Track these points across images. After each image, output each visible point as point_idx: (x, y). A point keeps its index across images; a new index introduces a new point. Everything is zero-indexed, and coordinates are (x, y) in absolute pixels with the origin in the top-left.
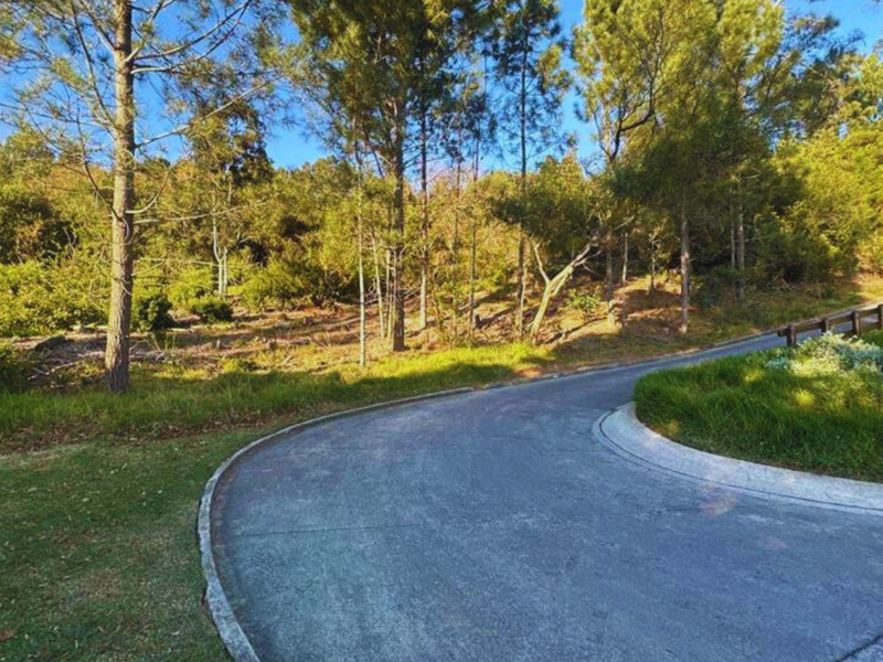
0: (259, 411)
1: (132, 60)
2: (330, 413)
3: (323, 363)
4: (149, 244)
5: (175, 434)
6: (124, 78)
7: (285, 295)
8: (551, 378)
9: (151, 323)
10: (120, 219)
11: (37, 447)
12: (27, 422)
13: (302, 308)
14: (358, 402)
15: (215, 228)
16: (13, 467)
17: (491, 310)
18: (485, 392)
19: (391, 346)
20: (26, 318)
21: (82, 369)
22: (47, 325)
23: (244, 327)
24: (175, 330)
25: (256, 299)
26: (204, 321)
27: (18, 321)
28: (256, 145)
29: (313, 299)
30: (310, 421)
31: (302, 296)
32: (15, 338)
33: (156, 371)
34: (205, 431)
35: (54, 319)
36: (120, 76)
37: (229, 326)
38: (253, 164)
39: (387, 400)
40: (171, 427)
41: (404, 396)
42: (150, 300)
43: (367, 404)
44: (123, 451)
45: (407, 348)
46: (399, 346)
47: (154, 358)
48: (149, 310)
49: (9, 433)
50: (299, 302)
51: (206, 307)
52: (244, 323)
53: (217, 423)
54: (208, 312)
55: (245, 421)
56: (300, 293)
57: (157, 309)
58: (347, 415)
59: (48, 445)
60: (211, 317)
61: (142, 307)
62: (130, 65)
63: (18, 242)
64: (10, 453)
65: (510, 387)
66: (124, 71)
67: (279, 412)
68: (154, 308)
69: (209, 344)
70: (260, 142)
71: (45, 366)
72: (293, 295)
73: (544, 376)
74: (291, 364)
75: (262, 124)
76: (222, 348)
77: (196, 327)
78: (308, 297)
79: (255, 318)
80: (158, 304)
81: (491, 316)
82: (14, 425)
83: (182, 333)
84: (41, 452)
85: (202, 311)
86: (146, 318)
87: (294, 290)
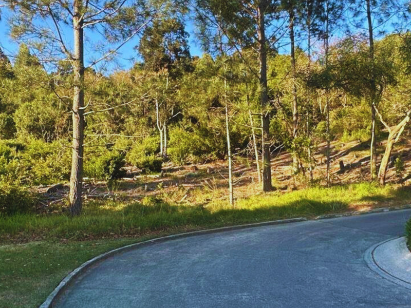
0: (139, 228)
1: (82, 20)
2: (188, 232)
3: (208, 200)
4: (126, 122)
5: (86, 239)
6: (78, 31)
7: (198, 153)
8: (382, 211)
9: (111, 175)
10: (76, 113)
11: (22, 242)
12: (22, 229)
13: (209, 161)
14: (210, 225)
15: (157, 108)
16: (7, 250)
17: (357, 157)
18: (315, 221)
19: (262, 187)
20: (49, 174)
21: (64, 203)
22: (59, 178)
23: (166, 176)
24: (125, 179)
25: (178, 156)
26: (144, 172)
27: (45, 176)
28: (183, 48)
29: (218, 154)
30: (171, 236)
31: (210, 153)
32: (41, 185)
33: (101, 204)
34: (103, 237)
35: (62, 174)
36: (76, 31)
37: (158, 176)
38: (179, 62)
39: (233, 224)
40: (85, 234)
41: (247, 222)
42: (110, 160)
43: (217, 227)
44: (57, 245)
45: (274, 189)
46: (268, 187)
47: (102, 197)
48: (110, 166)
49: (13, 235)
50: (208, 156)
51: (144, 163)
52: (168, 174)
53: (111, 233)
54: (146, 167)
55: (129, 233)
56: (209, 151)
57: (114, 166)
58: (199, 234)
59: (27, 241)
60: (147, 169)
61: (105, 165)
62: (81, 23)
63: (56, 128)
64: (10, 244)
65: (340, 218)
66: (78, 28)
67: (152, 229)
68: (113, 165)
69: (140, 188)
70: (185, 45)
71: (47, 201)
72: (205, 152)
73: (374, 210)
74: (187, 201)
75: (186, 33)
76: (148, 190)
77: (138, 177)
78: (213, 153)
79: (177, 170)
80: (115, 163)
81: (357, 161)
82: (16, 230)
83: (129, 180)
84: (23, 244)
85: (142, 166)
86: (108, 172)
87: (204, 148)
